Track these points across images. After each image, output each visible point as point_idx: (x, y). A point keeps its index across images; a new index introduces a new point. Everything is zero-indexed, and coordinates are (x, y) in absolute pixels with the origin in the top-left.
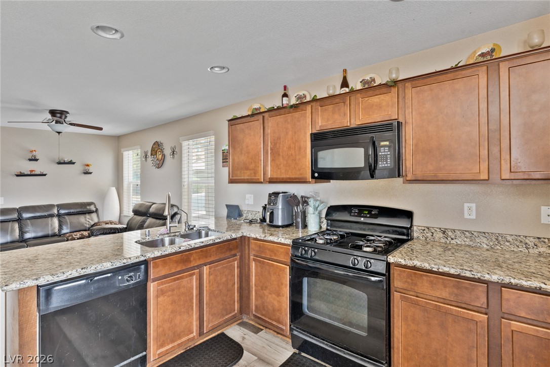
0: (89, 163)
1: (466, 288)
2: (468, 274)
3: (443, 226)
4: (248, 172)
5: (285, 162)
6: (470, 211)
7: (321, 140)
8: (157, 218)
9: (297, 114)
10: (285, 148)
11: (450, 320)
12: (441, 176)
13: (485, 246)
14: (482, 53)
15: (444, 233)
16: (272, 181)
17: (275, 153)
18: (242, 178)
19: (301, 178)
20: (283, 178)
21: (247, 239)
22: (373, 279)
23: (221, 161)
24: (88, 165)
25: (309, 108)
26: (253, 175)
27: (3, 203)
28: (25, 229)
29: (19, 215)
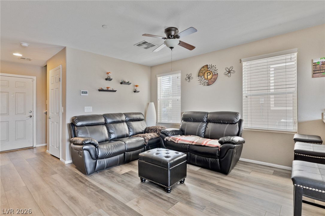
0: (137, 85)
27: (92, 111)
28: (111, 131)
29: (106, 120)
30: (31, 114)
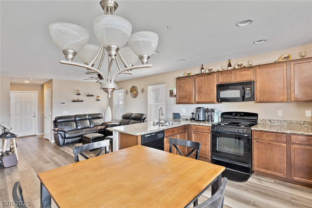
0: (99, 96)
1: (279, 136)
2: (280, 131)
3: (270, 119)
4: (186, 99)
5: (204, 95)
6: (280, 113)
7: (221, 87)
8: (136, 120)
9: (210, 77)
10: (204, 90)
11: (274, 147)
12: (270, 100)
13: (286, 125)
14: (285, 57)
15: (270, 121)
16: (198, 103)
17: (200, 92)
18: (184, 102)
19: (212, 101)
20: (203, 102)
21: (190, 125)
22: (245, 135)
23: (169, 95)
24: (98, 97)
25: (215, 75)
26: (189, 100)
27: (67, 113)
28: (78, 125)
29: (75, 119)
30: (35, 115)
